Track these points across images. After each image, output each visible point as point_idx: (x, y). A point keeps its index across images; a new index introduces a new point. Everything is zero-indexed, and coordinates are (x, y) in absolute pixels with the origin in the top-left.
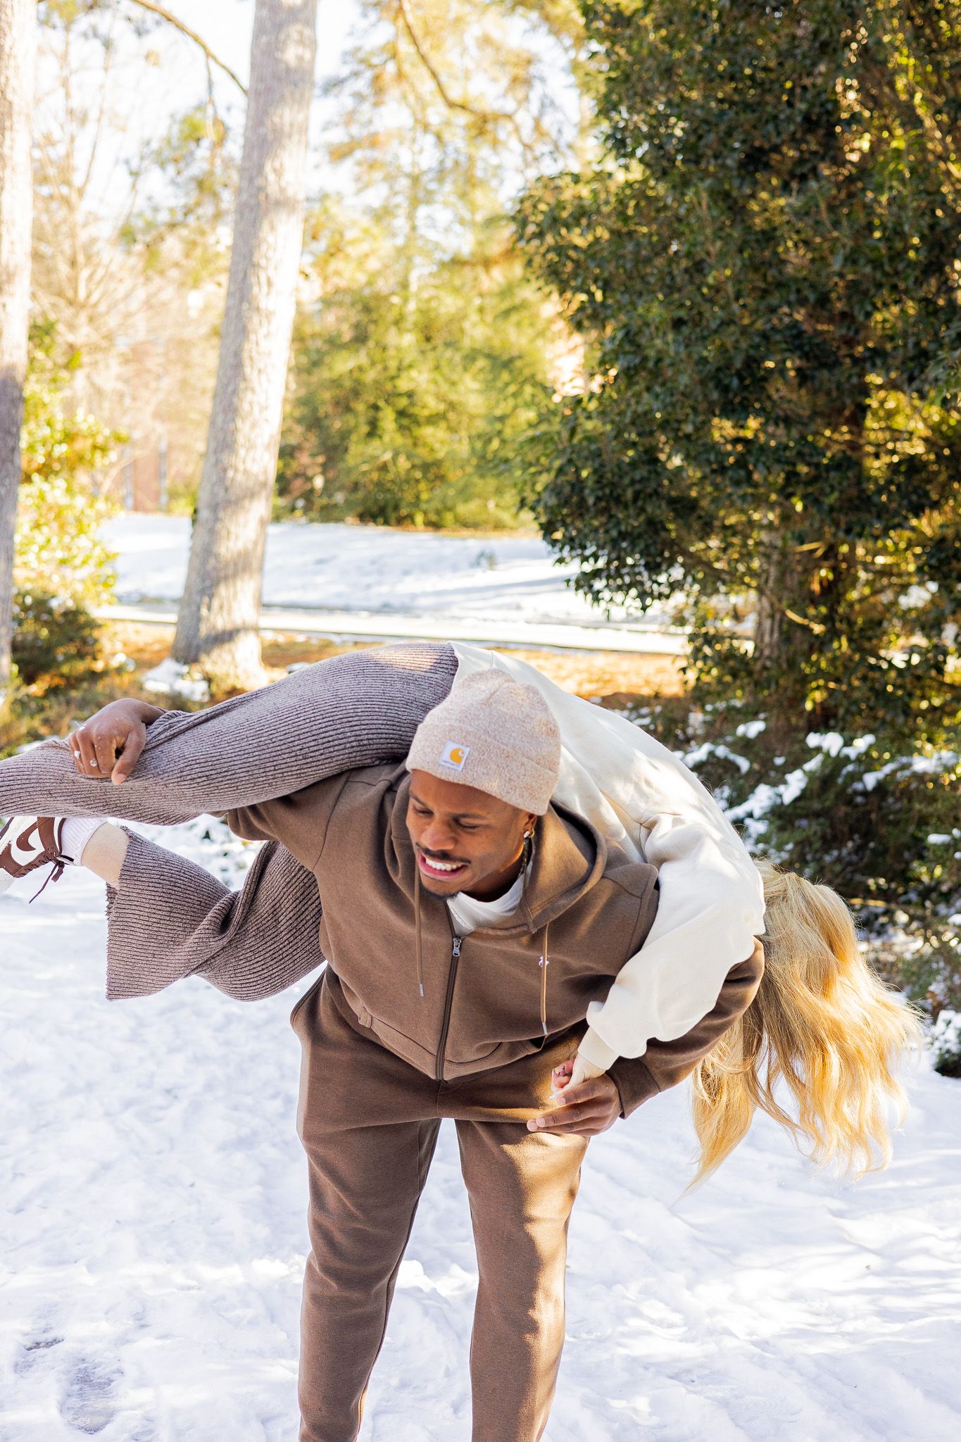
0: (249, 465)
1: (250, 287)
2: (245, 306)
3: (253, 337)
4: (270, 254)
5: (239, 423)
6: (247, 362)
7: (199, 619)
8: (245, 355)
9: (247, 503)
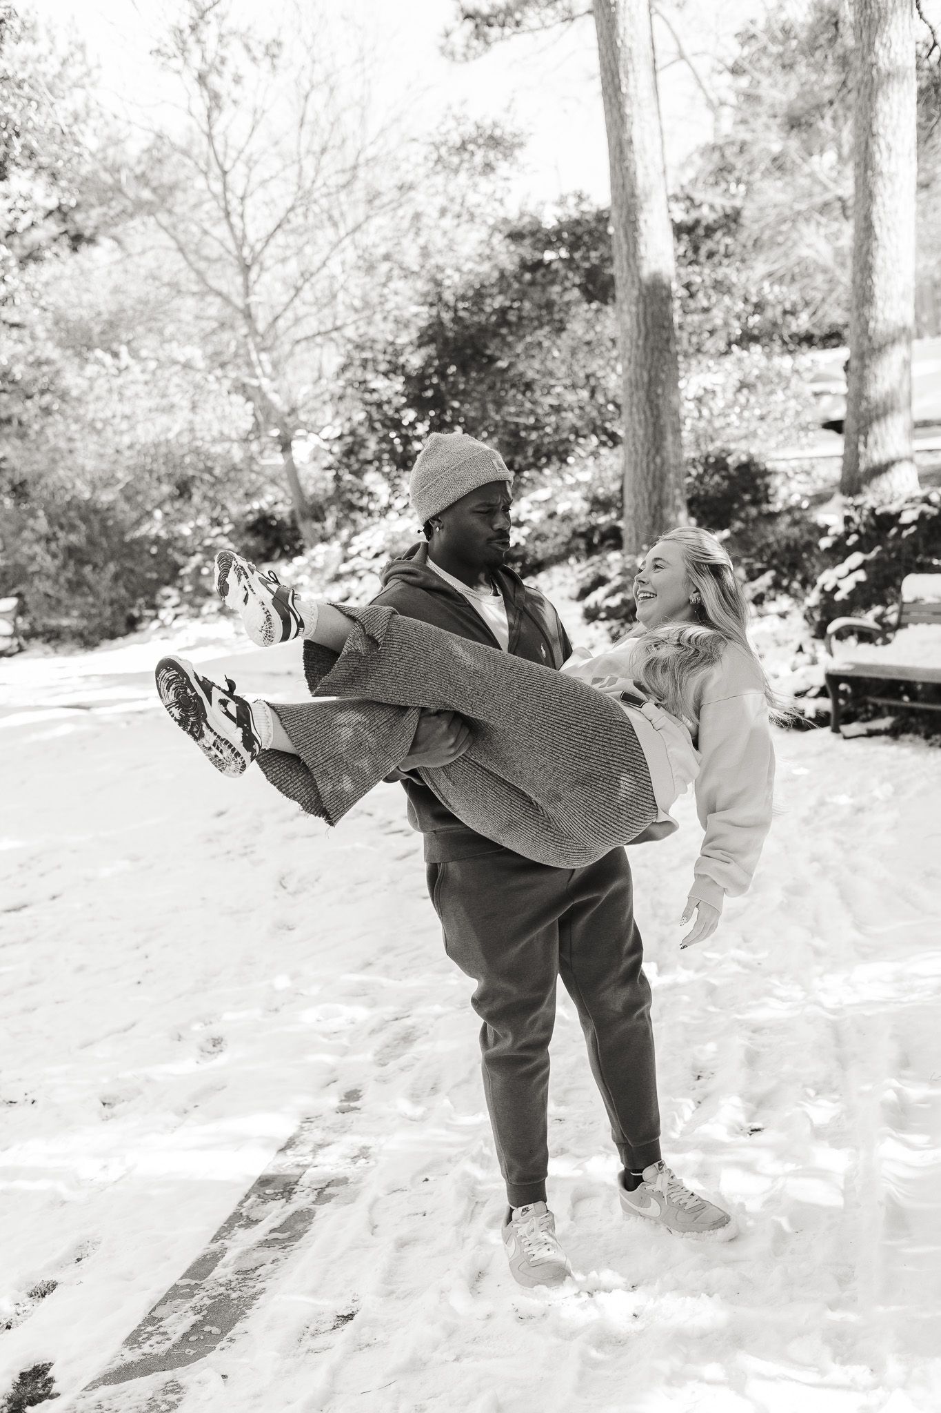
0: (887, 315)
1: (872, 156)
2: (870, 173)
3: (879, 200)
4: (887, 121)
5: (875, 278)
6: (876, 223)
7: (858, 456)
8: (874, 217)
9: (889, 348)
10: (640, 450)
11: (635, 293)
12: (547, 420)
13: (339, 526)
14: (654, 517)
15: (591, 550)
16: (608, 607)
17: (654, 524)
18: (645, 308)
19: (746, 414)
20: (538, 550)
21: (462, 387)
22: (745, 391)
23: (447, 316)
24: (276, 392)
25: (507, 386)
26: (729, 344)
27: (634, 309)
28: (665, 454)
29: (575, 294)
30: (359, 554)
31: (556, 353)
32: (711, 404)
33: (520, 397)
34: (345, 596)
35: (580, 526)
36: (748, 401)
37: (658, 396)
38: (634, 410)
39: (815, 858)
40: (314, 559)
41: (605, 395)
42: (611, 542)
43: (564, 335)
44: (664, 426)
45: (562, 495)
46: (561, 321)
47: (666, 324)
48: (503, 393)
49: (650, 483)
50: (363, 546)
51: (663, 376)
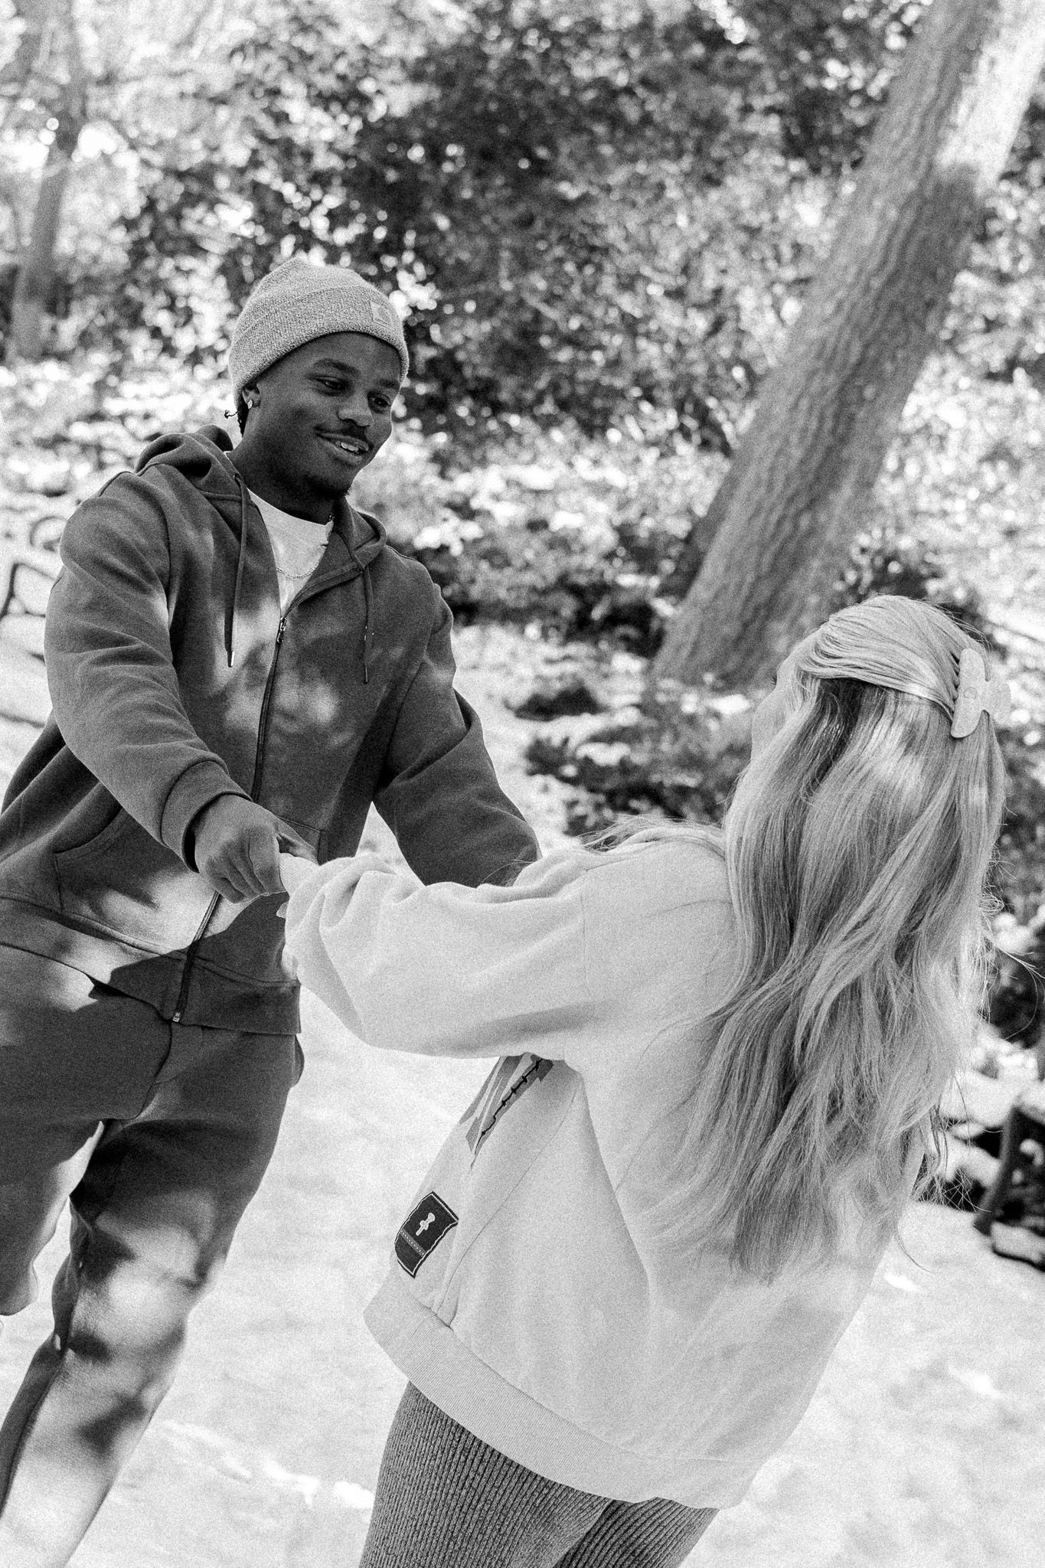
10: (779, 487)
11: (911, 185)
12: (605, 338)
13: (85, 339)
14: (746, 626)
15: (581, 628)
16: (588, 761)
17: (740, 639)
18: (916, 222)
19: (986, 510)
20: (480, 579)
21: (467, 194)
22: (1002, 466)
23: (500, 48)
24: (96, 27)
25: (554, 235)
26: (1012, 363)
27: (893, 214)
28: (822, 518)
29: (772, 126)
30: (122, 418)
31: (682, 220)
32: (930, 457)
33: (570, 267)
34: (56, 485)
35: (579, 570)
36: (1001, 487)
37: (862, 400)
38: (804, 404)
39: (913, 1490)
40: (30, 385)
41: (738, 345)
42: (631, 632)
43: (714, 195)
44: (847, 462)
45: (574, 497)
46: (720, 163)
47: (941, 272)
48: (542, 246)
49: (767, 558)
50: (138, 407)
51: (889, 367)
